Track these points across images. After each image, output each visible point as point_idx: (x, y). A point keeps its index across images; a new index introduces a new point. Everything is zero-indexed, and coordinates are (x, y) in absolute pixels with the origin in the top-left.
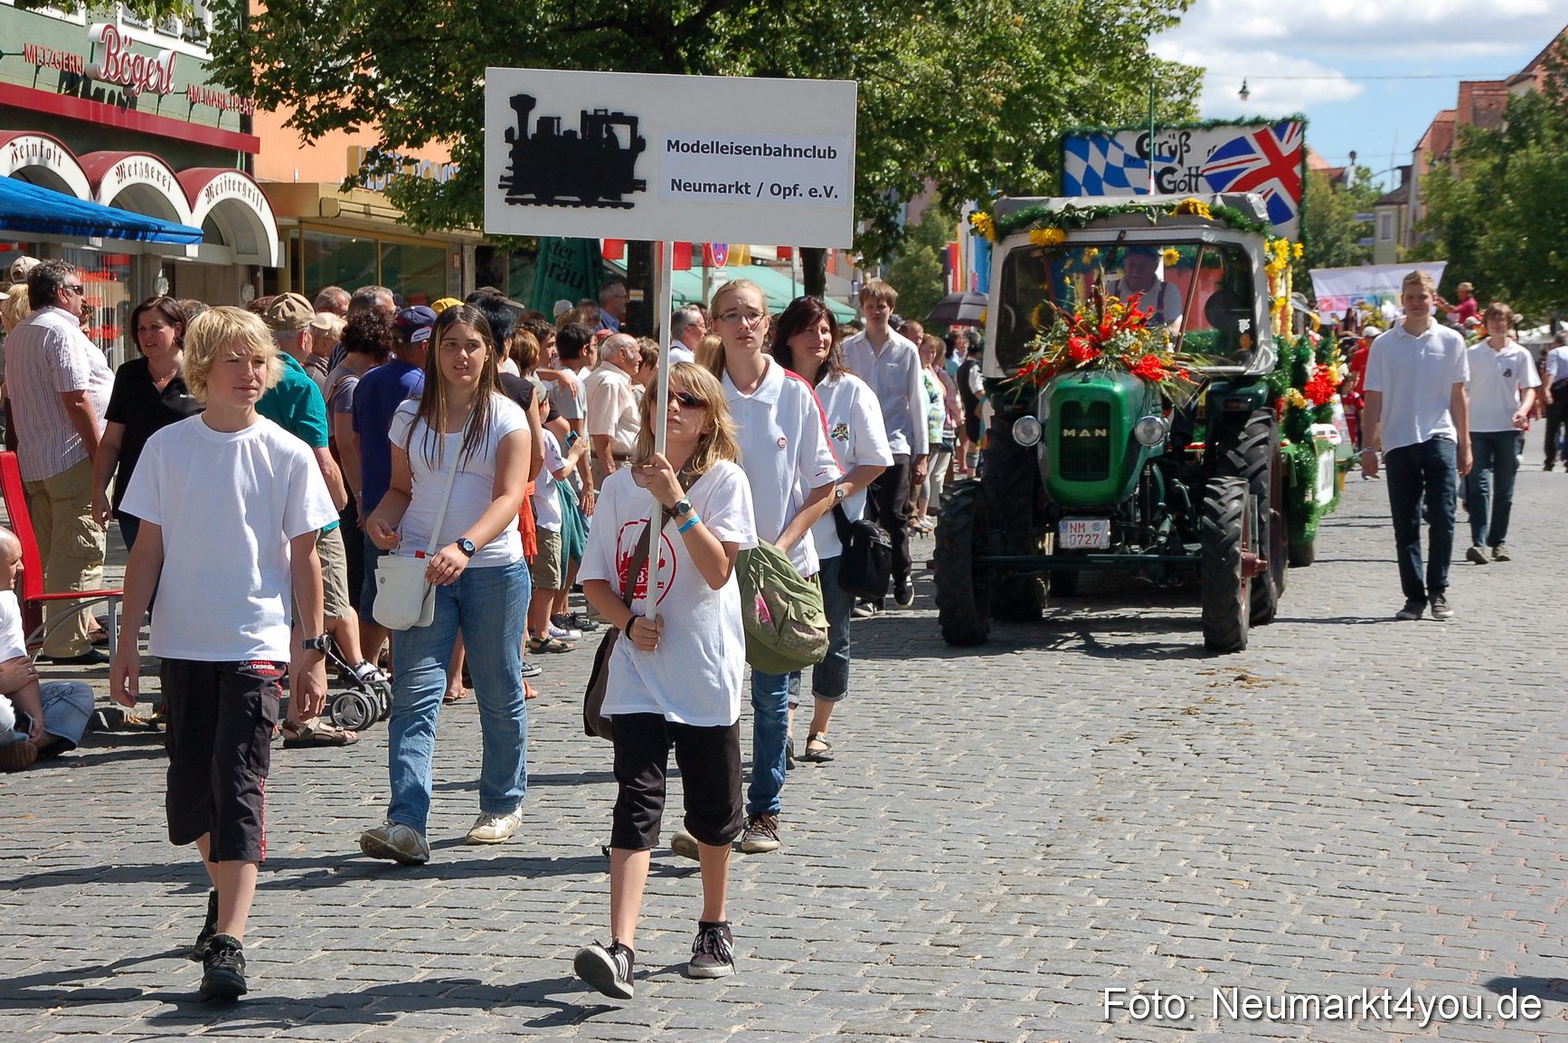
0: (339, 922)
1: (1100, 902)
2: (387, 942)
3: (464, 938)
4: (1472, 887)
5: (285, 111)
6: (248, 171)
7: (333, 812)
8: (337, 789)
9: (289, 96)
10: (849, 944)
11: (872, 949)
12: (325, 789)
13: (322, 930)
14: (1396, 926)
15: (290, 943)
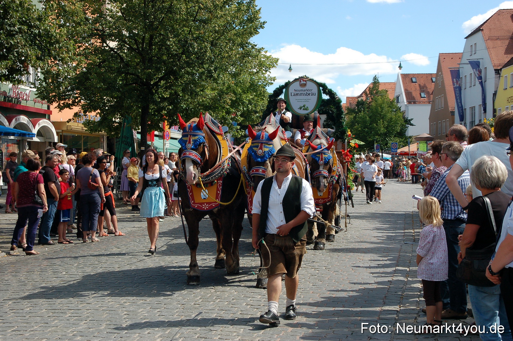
0: (51, 303)
1: (236, 293)
2: (61, 307)
3: (80, 306)
4: (322, 287)
5: (55, 104)
6: (49, 119)
7: (54, 276)
8: (57, 271)
9: (56, 101)
10: (174, 305)
11: (179, 306)
12: (54, 271)
13: (46, 305)
14: (302, 296)
15: (37, 308)
